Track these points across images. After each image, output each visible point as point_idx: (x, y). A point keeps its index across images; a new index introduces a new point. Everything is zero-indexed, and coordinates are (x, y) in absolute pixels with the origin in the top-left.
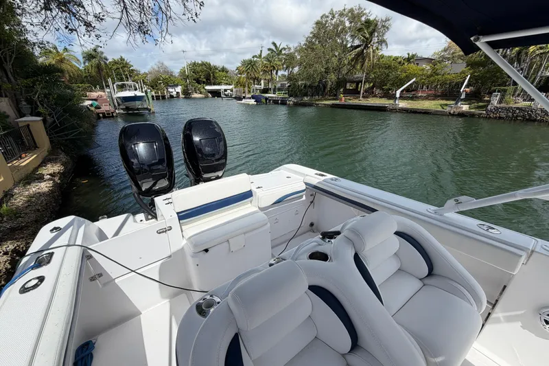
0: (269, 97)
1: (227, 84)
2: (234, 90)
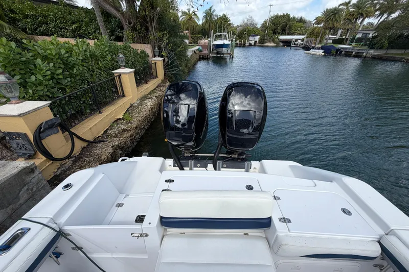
0: (342, 48)
1: (300, 34)
2: (305, 40)
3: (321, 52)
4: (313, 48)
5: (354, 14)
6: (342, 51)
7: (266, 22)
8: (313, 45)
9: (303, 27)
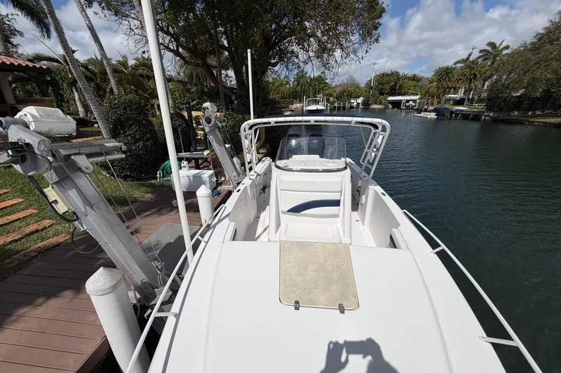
1: (413, 94)
2: (418, 101)
3: (433, 115)
4: (426, 111)
5: (465, 75)
6: (459, 114)
7: (370, 81)
8: (426, 107)
9: (417, 86)
